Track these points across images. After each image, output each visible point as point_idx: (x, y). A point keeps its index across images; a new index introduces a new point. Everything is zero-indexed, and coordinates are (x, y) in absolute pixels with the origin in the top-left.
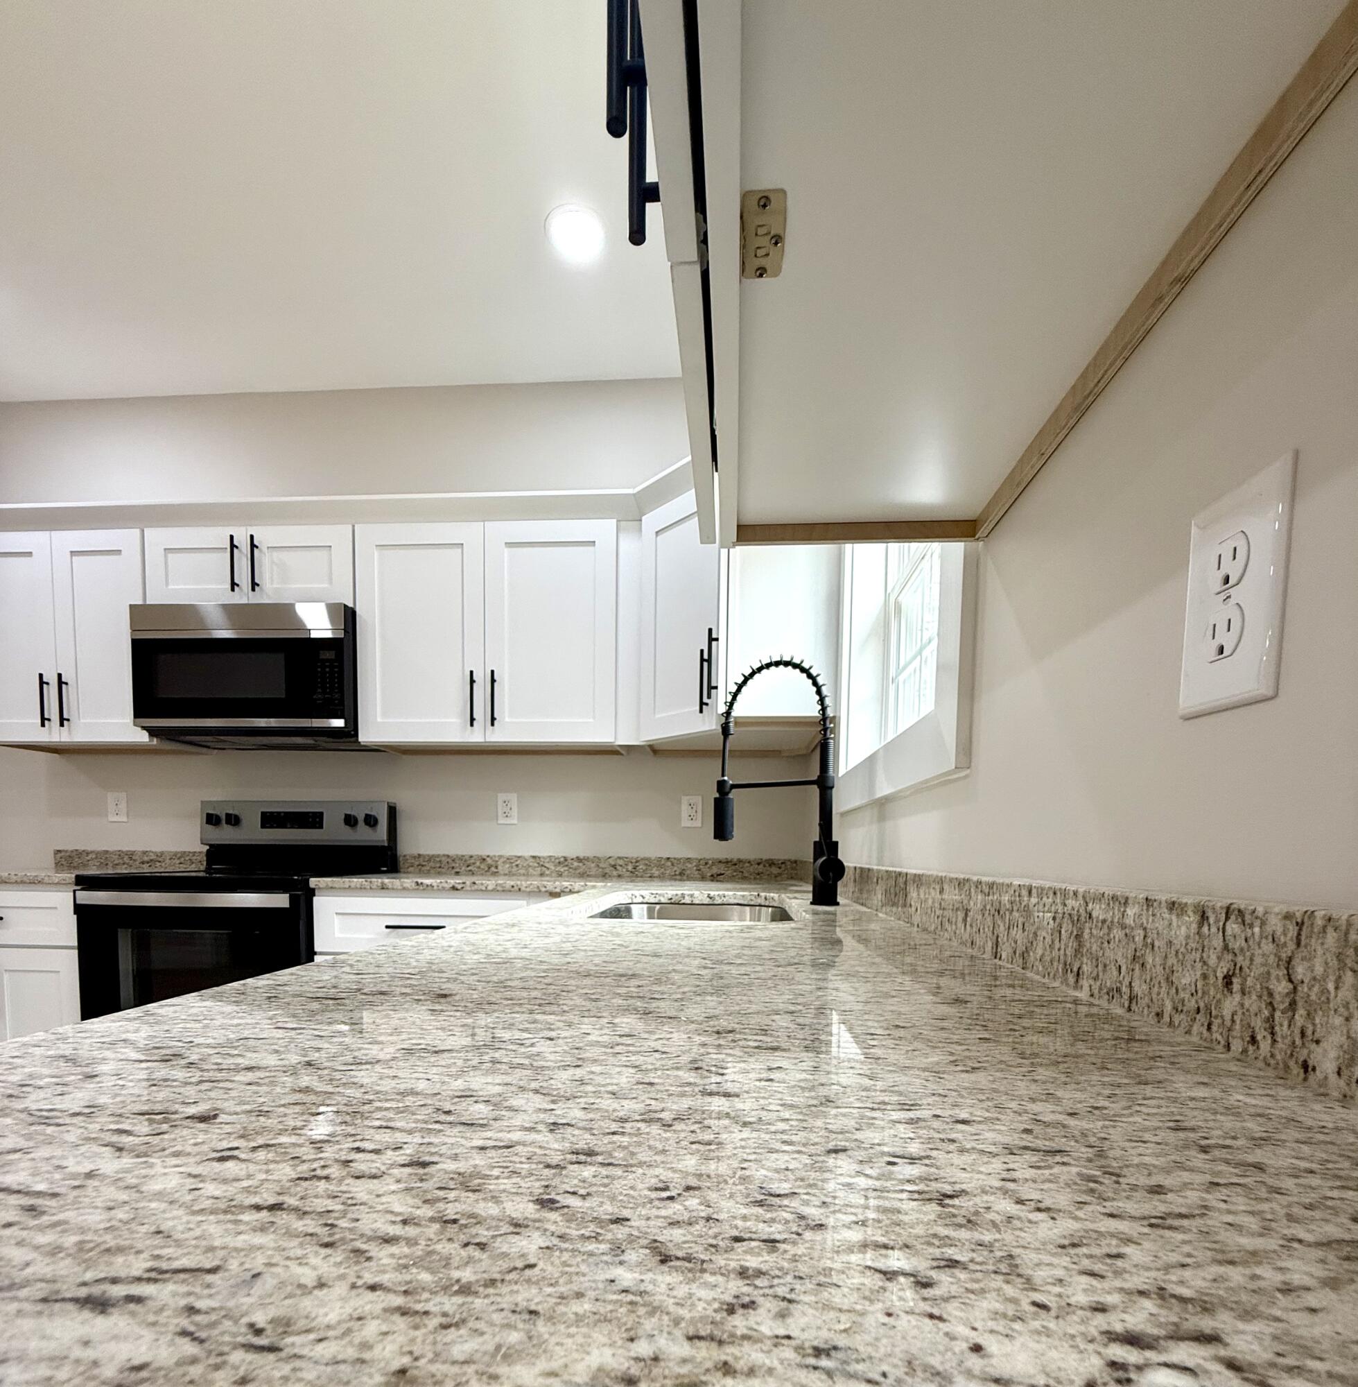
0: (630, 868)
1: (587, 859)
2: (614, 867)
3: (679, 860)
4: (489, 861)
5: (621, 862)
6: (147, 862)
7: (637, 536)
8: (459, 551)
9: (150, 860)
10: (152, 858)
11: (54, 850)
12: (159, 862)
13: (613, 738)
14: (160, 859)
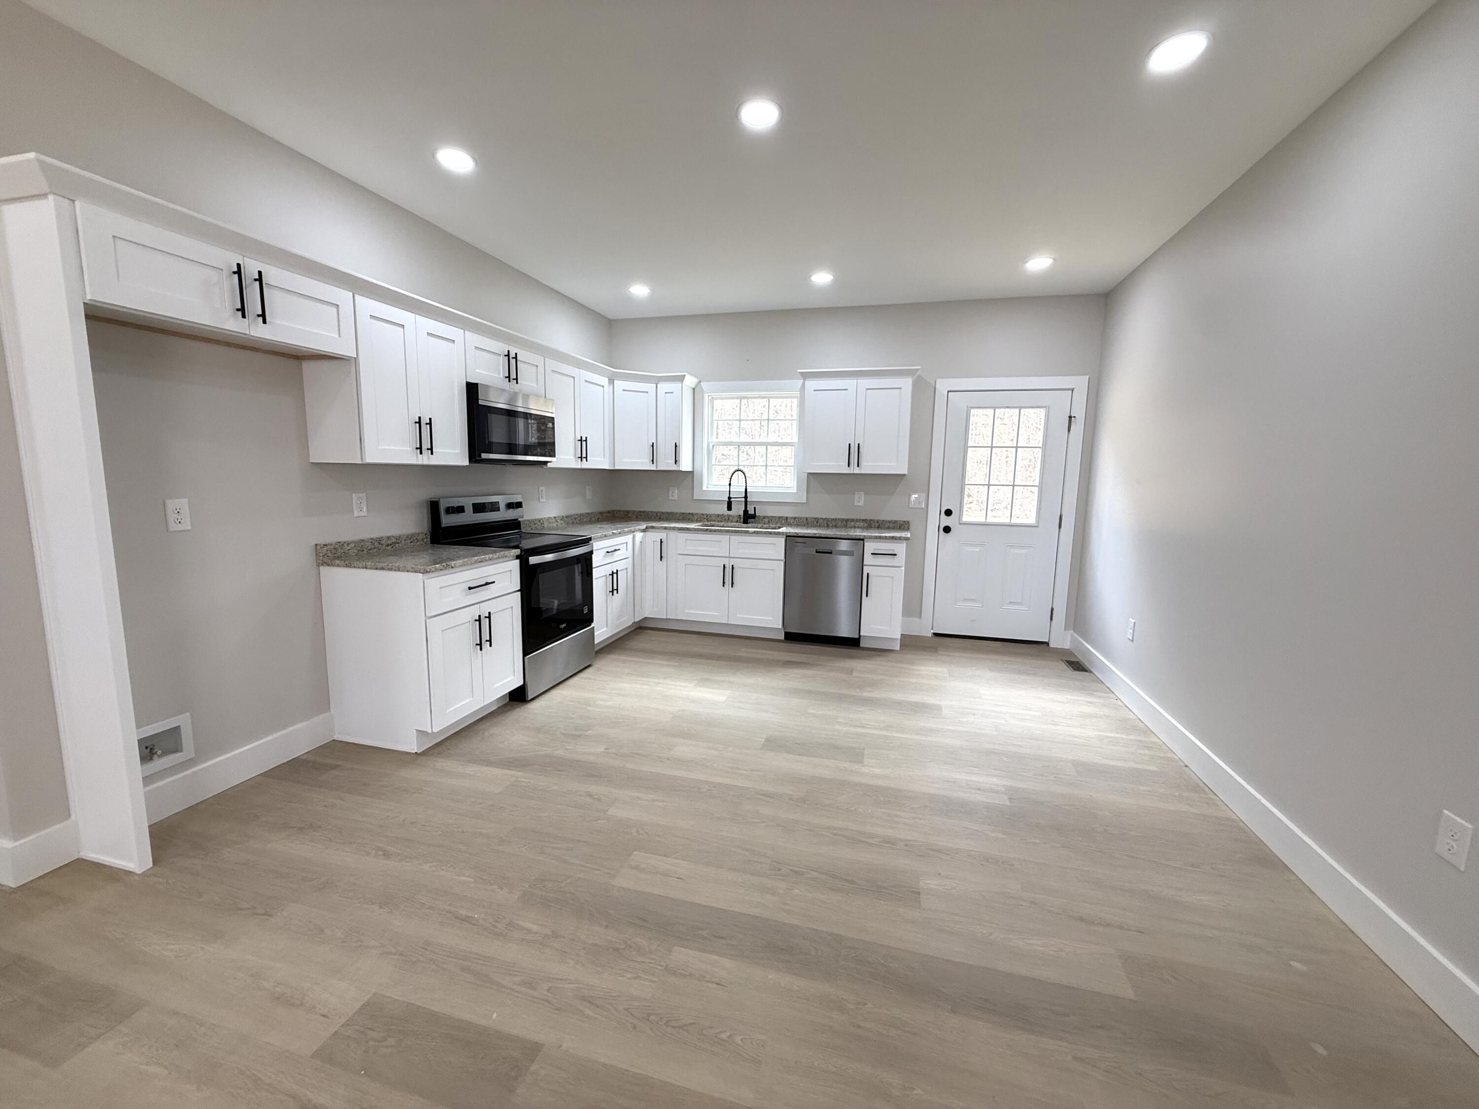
0: (579, 519)
2: (575, 519)
3: (589, 513)
4: (541, 521)
6: (391, 545)
7: (612, 387)
8: (573, 379)
9: (393, 543)
10: (393, 541)
11: (316, 545)
12: (398, 543)
13: (607, 467)
14: (399, 541)
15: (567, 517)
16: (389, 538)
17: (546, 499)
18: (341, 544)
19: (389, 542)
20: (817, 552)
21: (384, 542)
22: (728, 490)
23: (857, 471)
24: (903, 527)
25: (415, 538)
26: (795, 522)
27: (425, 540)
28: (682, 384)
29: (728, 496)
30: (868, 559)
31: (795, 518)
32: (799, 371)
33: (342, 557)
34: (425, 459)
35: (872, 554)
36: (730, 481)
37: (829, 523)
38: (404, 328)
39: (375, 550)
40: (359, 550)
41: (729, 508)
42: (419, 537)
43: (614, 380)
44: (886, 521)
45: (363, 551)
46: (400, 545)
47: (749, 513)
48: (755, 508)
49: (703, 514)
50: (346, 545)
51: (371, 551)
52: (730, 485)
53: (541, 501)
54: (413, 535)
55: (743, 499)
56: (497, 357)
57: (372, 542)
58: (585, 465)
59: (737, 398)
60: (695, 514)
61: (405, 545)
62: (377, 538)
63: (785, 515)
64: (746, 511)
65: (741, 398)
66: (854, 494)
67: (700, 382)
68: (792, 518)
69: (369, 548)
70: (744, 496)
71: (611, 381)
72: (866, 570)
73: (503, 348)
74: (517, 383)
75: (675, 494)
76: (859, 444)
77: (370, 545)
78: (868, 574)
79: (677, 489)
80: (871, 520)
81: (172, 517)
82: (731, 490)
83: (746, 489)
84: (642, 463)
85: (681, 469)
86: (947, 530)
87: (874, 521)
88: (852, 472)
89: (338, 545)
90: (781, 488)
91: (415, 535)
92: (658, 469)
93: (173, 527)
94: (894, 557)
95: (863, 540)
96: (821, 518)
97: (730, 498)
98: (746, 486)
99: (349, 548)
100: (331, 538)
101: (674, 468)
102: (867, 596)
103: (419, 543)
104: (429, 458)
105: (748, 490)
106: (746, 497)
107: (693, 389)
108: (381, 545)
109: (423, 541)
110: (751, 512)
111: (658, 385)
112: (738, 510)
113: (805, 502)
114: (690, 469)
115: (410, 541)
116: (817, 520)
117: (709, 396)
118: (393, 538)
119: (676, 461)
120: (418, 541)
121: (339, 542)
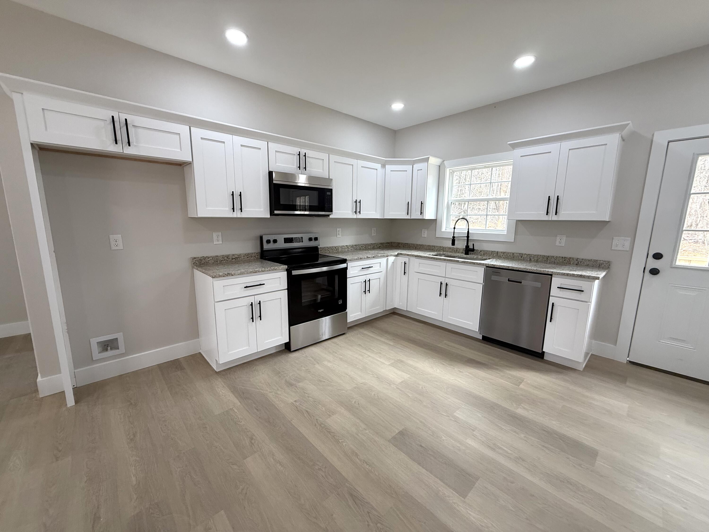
0: (365, 247)
1: (357, 245)
2: (362, 247)
3: (373, 244)
4: (337, 248)
5: (363, 245)
6: (235, 259)
7: (384, 169)
8: (352, 166)
9: (236, 258)
10: (236, 257)
11: (191, 258)
12: (239, 258)
13: (378, 217)
14: (239, 257)
15: (355, 245)
16: (233, 255)
17: (341, 236)
18: (205, 258)
19: (234, 257)
20: (509, 280)
21: (230, 257)
22: (453, 231)
23: (555, 218)
24: (603, 266)
25: (250, 255)
26: (504, 256)
27: (256, 257)
28: (428, 163)
29: (453, 236)
30: (554, 291)
31: (504, 253)
32: (508, 143)
33: (204, 264)
34: (237, 214)
35: (558, 288)
36: (455, 226)
37: (532, 258)
38: (224, 143)
39: (225, 261)
40: (215, 261)
41: (453, 244)
42: (253, 255)
43: (385, 165)
44: (585, 259)
45: (217, 261)
46: (241, 259)
47: (470, 247)
48: (473, 244)
49: (440, 247)
50: (207, 258)
51: (222, 262)
52: (454, 228)
53: (337, 237)
54: (248, 254)
55: (466, 238)
56: (292, 156)
57: (223, 257)
58: (359, 216)
59: (469, 169)
60: (436, 246)
61: (243, 259)
62: (226, 255)
63: (497, 250)
64: (467, 246)
65: (472, 169)
66: (556, 236)
67: (444, 161)
68: (501, 252)
69: (221, 260)
70: (466, 236)
71: (384, 166)
72: (552, 300)
73: (296, 150)
74: (306, 170)
75: (425, 234)
76: (558, 196)
77: (222, 259)
78: (553, 303)
79: (427, 230)
80: (570, 258)
81: (113, 243)
82: (455, 231)
83: (468, 232)
84: (401, 215)
85: (424, 218)
86: (654, 272)
87: (573, 259)
88: (550, 219)
89: (203, 258)
90: (495, 231)
91: (250, 254)
92: (412, 218)
93: (114, 248)
94: (581, 293)
95: (551, 275)
96: (525, 254)
97: (454, 237)
98: (468, 229)
99: (209, 260)
100: (200, 254)
101: (420, 217)
102: (551, 321)
103: (252, 258)
104: (241, 214)
105: (470, 232)
106: (468, 237)
107: (439, 166)
108: (228, 259)
109: (255, 257)
110: (471, 247)
111: (414, 166)
112: (461, 245)
113: (513, 241)
114: (433, 217)
115: (247, 257)
116: (521, 255)
117: (450, 170)
118: (236, 255)
119: (421, 213)
120: (252, 257)
121: (203, 257)
